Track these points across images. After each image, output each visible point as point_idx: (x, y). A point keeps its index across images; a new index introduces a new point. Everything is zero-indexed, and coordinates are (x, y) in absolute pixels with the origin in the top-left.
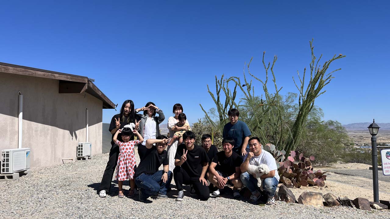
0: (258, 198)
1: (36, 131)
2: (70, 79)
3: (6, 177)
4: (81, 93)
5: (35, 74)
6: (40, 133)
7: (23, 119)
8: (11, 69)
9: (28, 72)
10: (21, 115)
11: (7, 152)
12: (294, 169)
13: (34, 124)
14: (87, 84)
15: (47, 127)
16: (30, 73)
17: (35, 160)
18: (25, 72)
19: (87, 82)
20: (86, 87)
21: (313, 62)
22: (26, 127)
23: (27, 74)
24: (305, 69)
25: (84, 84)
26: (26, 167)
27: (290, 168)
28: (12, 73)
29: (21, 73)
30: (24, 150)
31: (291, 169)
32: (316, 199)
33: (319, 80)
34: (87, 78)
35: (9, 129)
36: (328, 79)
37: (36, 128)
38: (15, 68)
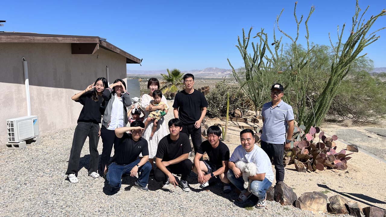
0: (247, 197)
1: (48, 96)
2: (77, 41)
3: (12, 146)
4: (93, 53)
5: (34, 40)
6: (53, 97)
7: (29, 85)
8: (4, 38)
9: (25, 38)
10: (27, 81)
11: (11, 122)
12: (312, 149)
13: (45, 90)
14: (98, 45)
15: (60, 91)
16: (27, 40)
17: (49, 124)
18: (21, 40)
19: (98, 42)
20: (98, 47)
21: (357, 15)
22: (35, 93)
23: (24, 41)
24: (344, 25)
25: (95, 45)
26: (35, 134)
27: (306, 148)
28: (5, 42)
29: (16, 41)
30: (30, 119)
31: (307, 150)
32: (317, 203)
33: (359, 41)
34: (98, 37)
35: (14, 97)
36: (370, 39)
37: (48, 92)
38: (8, 36)
